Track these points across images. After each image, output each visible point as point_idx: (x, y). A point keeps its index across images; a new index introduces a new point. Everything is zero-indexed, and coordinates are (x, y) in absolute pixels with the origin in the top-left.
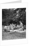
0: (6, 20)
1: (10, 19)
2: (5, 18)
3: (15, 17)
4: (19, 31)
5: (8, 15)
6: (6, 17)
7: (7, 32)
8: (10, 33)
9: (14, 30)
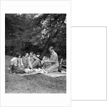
0: (14, 42)
1: (24, 40)
2: (12, 36)
3: (38, 36)
4: (49, 72)
5: (21, 30)
6: (16, 34)
7: (16, 73)
8: (25, 76)
9: (36, 70)
